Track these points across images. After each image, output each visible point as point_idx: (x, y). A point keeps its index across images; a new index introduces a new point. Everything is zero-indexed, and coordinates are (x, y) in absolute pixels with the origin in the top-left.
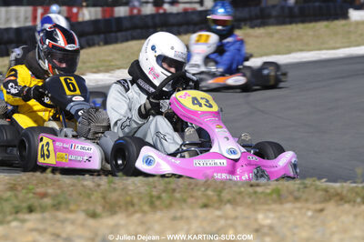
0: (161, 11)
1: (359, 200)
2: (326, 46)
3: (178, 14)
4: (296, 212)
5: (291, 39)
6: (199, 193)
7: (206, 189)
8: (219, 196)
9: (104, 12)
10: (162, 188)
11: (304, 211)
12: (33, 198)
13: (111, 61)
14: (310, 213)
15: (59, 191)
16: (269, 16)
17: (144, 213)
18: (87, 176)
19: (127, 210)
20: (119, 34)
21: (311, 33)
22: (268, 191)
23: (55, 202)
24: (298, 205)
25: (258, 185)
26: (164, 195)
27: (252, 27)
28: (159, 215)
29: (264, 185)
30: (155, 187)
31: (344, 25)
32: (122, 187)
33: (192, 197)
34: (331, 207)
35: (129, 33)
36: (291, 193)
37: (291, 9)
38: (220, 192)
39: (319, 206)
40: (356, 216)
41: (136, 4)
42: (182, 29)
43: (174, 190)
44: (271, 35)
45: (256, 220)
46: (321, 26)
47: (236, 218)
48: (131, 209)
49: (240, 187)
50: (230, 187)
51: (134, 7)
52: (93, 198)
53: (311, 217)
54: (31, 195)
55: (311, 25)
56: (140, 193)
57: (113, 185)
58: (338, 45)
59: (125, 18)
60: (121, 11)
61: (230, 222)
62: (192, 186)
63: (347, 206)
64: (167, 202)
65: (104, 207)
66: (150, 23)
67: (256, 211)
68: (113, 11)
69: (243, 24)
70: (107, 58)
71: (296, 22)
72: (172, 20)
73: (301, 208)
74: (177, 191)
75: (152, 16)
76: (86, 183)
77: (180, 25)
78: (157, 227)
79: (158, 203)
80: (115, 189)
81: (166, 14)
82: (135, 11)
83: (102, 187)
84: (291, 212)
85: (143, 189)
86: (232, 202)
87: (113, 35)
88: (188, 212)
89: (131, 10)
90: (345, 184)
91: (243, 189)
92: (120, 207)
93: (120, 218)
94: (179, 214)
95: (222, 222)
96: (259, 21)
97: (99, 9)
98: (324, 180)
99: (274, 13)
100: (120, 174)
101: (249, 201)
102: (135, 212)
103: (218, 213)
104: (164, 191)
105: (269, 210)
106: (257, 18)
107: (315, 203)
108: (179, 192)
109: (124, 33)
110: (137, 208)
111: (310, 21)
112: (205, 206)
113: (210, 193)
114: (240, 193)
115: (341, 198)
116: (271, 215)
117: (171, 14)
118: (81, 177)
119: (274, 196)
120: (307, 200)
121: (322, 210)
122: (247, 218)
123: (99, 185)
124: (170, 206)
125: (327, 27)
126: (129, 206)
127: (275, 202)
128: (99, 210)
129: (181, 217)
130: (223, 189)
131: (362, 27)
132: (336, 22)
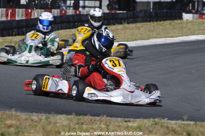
0: (78, 12)
2: (169, 35)
5: (150, 31)
6: (97, 126)
8: (107, 128)
10: (75, 121)
12: (4, 127)
15: (18, 124)
16: (138, 17)
18: (34, 113)
21: (161, 28)
22: (135, 125)
23: (17, 131)
25: (129, 121)
26: (77, 126)
27: (128, 23)
29: (133, 121)
30: (72, 121)
31: (179, 23)
32: (53, 121)
33: (92, 128)
35: (60, 25)
36: (147, 129)
37: (150, 13)
38: (108, 126)
41: (64, 8)
43: (82, 124)
44: (139, 28)
46: (167, 23)
49: (119, 122)
50: (114, 122)
51: (63, 9)
52: (37, 128)
54: (3, 125)
55: (162, 22)
56: (63, 126)
57: (49, 120)
58: (176, 35)
59: (57, 17)
62: (92, 121)
66: (72, 20)
68: (51, 11)
69: (123, 21)
71: (153, 21)
72: (84, 18)
74: (84, 124)
75: (73, 16)
76: (33, 118)
80: (50, 123)
81: (80, 15)
82: (63, 12)
83: (42, 121)
85: (65, 123)
89: (61, 12)
90: (177, 122)
91: (121, 124)
92: (52, 134)
96: (132, 20)
98: (166, 119)
99: (141, 15)
100: (53, 113)
104: (78, 124)
106: (131, 18)
108: (85, 125)
109: (57, 25)
111: (161, 20)
114: (119, 126)
115: (175, 132)
117: (83, 15)
118: (31, 114)
120: (156, 133)
123: (41, 120)
125: (170, 24)
126: (57, 134)
130: (110, 123)
131: (189, 25)
132: (176, 21)
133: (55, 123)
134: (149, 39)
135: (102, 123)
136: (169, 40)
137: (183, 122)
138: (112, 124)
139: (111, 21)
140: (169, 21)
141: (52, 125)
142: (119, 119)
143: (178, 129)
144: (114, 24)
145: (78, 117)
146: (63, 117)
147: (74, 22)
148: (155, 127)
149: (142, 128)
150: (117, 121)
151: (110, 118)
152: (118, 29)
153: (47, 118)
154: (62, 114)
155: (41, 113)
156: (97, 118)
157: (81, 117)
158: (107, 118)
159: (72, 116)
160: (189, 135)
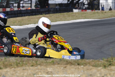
0: (20, 9)
1: (76, 64)
2: (66, 20)
3: (24, 10)
4: (58, 67)
5: (57, 18)
6: (31, 62)
7: (33, 61)
8: (36, 63)
9: (3, 10)
10: (20, 60)
11: (60, 67)
14: (62, 68)
16: (50, 11)
17: (15, 68)
21: (62, 16)
22: (50, 61)
24: (59, 65)
25: (47, 60)
26: (20, 63)
27: (46, 14)
28: (19, 68)
30: (18, 60)
31: (71, 14)
33: (29, 63)
34: (68, 66)
35: (10, 16)
36: (57, 62)
39: (65, 66)
40: (75, 69)
42: (25, 15)
43: (23, 61)
44: (51, 16)
45: (47, 70)
47: (41, 69)
48: (11, 67)
49: (42, 60)
51: (12, 8)
52: (0, 63)
53: (63, 69)
56: (13, 62)
57: (6, 60)
58: (70, 19)
59: (9, 11)
60: (8, 9)
61: (39, 70)
62: (29, 60)
63: (73, 66)
64: (21, 65)
65: (3, 66)
67: (47, 67)
68: (6, 9)
69: (43, 13)
71: (58, 13)
72: (23, 12)
73: (60, 66)
74: (24, 61)
75: (17, 11)
77: (25, 13)
78: (19, 72)
79: (19, 65)
80: (6, 61)
81: (21, 10)
82: (12, 9)
83: (3, 60)
84: (57, 68)
85: (14, 61)
86: (40, 65)
88: (27, 68)
89: (11, 9)
91: (43, 61)
92: (8, 66)
93: (8, 69)
94: (25, 68)
95: (37, 70)
97: (2, 9)
99: (52, 10)
100: (8, 56)
101: (45, 64)
102: (12, 68)
103: (36, 68)
104: (21, 61)
105: (51, 67)
106: (47, 11)
107: (64, 65)
108: (25, 62)
110: (13, 66)
111: (62, 13)
112: (32, 66)
113: (34, 62)
114: (42, 62)
115: (71, 64)
116: (51, 68)
119: (52, 63)
120: (61, 64)
121: (66, 67)
122: (44, 69)
123: (2, 60)
124: (22, 66)
125: (67, 14)
126: (10, 66)
127: (52, 65)
128: (2, 67)
129: (25, 69)
131: (77, 14)
132: (70, 13)
134: (56, 21)
136: (66, 22)
139: (37, 13)
140: (66, 13)
143: (72, 62)
144: (38, 15)
146: (13, 58)
147: (18, 14)
148: (60, 62)
149: (54, 62)
150: (41, 60)
151: (38, 58)
153: (5, 59)
155: (2, 57)
156: (31, 59)
157: (23, 58)
158: (36, 58)
159: (18, 58)
160: (79, 65)
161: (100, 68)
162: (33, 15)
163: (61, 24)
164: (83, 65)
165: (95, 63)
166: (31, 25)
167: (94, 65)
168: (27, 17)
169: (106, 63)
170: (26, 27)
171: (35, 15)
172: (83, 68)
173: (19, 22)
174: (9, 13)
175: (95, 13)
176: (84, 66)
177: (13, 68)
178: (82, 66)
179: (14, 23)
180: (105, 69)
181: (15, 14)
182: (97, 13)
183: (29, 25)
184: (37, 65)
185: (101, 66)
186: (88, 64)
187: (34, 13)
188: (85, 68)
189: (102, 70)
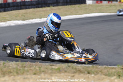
0: (23, 1)
1: (86, 72)
2: (78, 13)
3: (29, 2)
4: (65, 77)
5: (66, 11)
6: (34, 68)
8: (40, 69)
9: (4, 1)
11: (67, 76)
13: (6, 18)
14: (69, 77)
16: (59, 3)
17: (15, 76)
19: (9, 75)
20: (9, 8)
21: (73, 9)
22: (56, 67)
24: (66, 74)
25: (53, 65)
26: (21, 68)
27: (53, 6)
28: (19, 77)
29: (55, 65)
30: (19, 65)
31: (84, 6)
32: (7, 65)
33: (31, 70)
34: (77, 75)
35: (12, 8)
36: (63, 69)
38: (40, 68)
39: (73, 75)
40: (85, 78)
42: (30, 7)
43: (25, 67)
44: (60, 9)
46: (77, 6)
48: (10, 74)
49: (47, 66)
50: (44, 66)
55: (74, 6)
56: (13, 68)
57: (5, 65)
58: (82, 13)
59: (11, 3)
60: (10, 1)
62: (31, 65)
63: (82, 75)
65: (1, 73)
66: (19, 5)
67: (51, 76)
69: (50, 5)
70: (4, 17)
71: (68, 5)
72: (27, 4)
75: (20, 2)
77: (29, 5)
79: (19, 72)
83: (1, 65)
85: (15, 66)
86: (44, 72)
87: (7, 8)
88: (29, 76)
90: (82, 65)
91: (48, 67)
92: (7, 73)
93: (6, 78)
94: (26, 76)
99: (61, 1)
100: (7, 60)
101: (50, 71)
103: (39, 77)
105: (56, 76)
106: (55, 3)
107: (72, 73)
109: (10, 8)
110: (12, 74)
111: (73, 5)
112: (35, 74)
115: (80, 72)
116: (57, 78)
117: (26, 2)
119: (58, 70)
120: (69, 72)
124: (23, 73)
125: (79, 7)
127: (58, 73)
129: (26, 78)
130: (41, 66)
132: (82, 5)
133: (8, 67)
135: (37, 67)
137: (85, 65)
138: (43, 67)
139: (43, 5)
141: (6, 68)
142: (47, 64)
143: (82, 70)
144: (45, 7)
145: (23, 63)
146: (13, 63)
147: (21, 6)
148: (68, 69)
149: (61, 69)
151: (42, 63)
152: (47, 10)
153: (4, 64)
154: (13, 61)
156: (34, 63)
157: (24, 63)
158: (40, 63)
159: (19, 62)
160: (89, 73)
161: (113, 78)
162: (39, 7)
163: (71, 18)
164: (94, 73)
165: (108, 71)
166: (37, 19)
167: (107, 73)
168: (31, 10)
169: (120, 72)
170: (30, 23)
171: (42, 7)
172: (94, 77)
173: (22, 15)
174: (11, 5)
175: (112, 6)
176: (95, 75)
177: (12, 77)
178: (93, 75)
179: (16, 17)
180: (119, 79)
181: (18, 6)
182: (113, 6)
183: (34, 19)
184: (40, 72)
185: (114, 75)
186: (100, 73)
187: (40, 5)
188: (96, 77)
189: (116, 80)
